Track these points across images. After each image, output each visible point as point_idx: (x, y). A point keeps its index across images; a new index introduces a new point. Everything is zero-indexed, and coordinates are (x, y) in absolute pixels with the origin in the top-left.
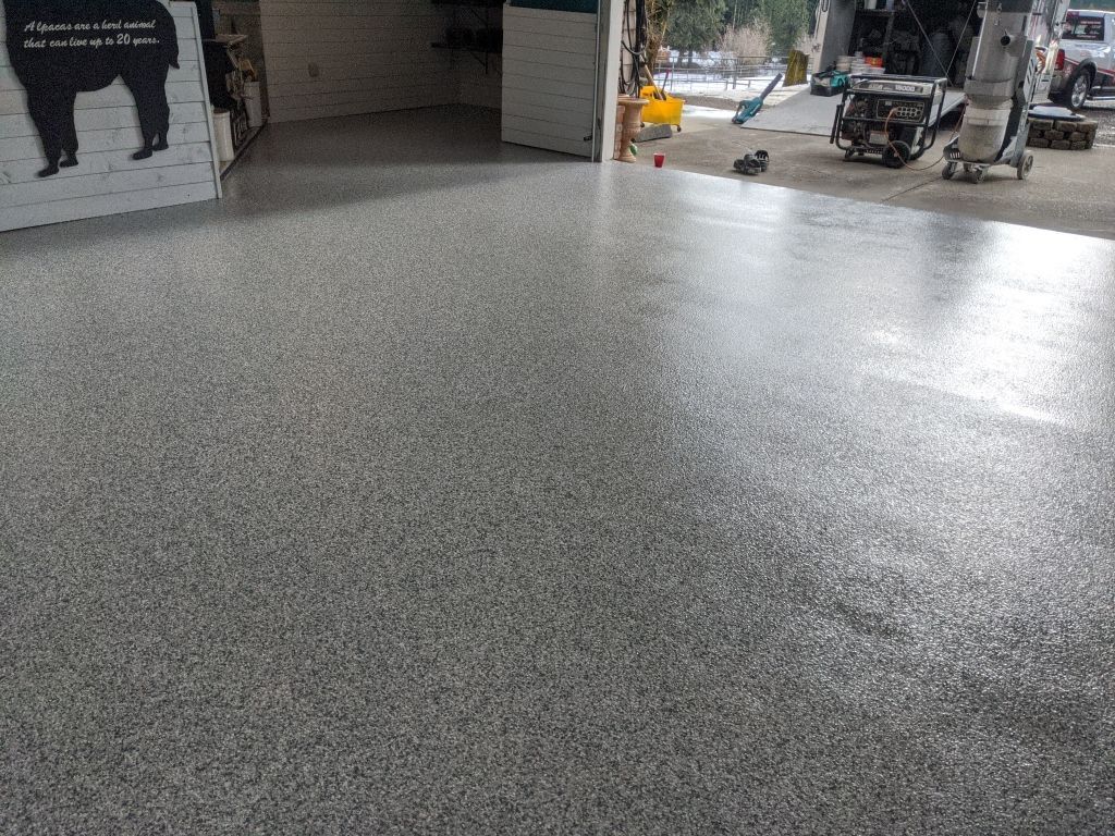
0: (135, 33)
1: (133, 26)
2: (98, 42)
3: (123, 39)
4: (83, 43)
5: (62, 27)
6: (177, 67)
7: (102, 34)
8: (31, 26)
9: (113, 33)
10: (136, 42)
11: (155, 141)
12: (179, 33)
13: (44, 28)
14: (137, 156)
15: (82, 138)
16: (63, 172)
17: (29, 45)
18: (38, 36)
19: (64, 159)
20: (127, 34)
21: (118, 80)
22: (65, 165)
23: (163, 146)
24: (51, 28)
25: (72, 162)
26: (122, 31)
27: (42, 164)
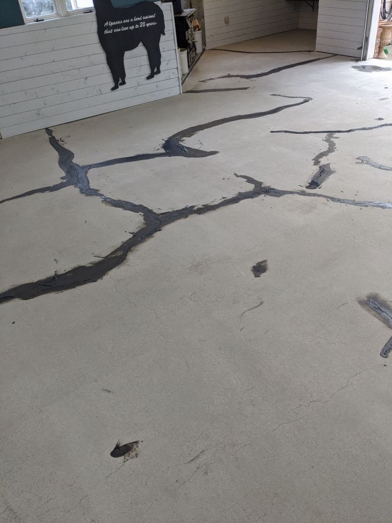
0: (147, 21)
1: (146, 18)
2: (132, 28)
3: (143, 24)
4: (127, 28)
5: (118, 22)
6: (164, 34)
7: (134, 23)
8: (106, 24)
9: (138, 23)
10: (148, 25)
11: (155, 70)
13: (112, 24)
14: (149, 78)
15: (127, 71)
16: (120, 87)
17: (106, 32)
18: (109, 28)
19: (120, 82)
20: (144, 22)
21: (141, 44)
22: (121, 84)
23: (159, 72)
24: (114, 23)
25: (124, 83)
26: (143, 21)
27: (112, 85)
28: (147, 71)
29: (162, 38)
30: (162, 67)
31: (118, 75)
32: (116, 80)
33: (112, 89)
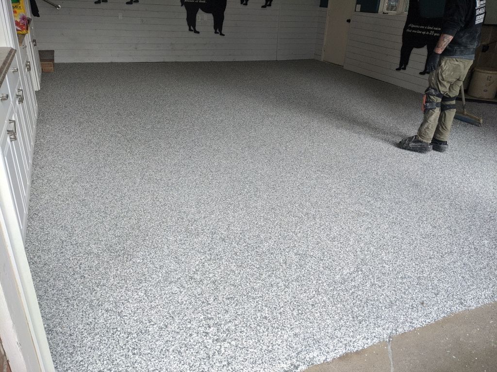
1: (436, 29)
2: (424, 33)
3: (432, 33)
4: (421, 32)
5: (417, 26)
7: (427, 30)
8: (410, 25)
9: (429, 31)
10: (435, 34)
11: (428, 70)
13: (413, 26)
14: (421, 73)
15: (410, 62)
16: (402, 71)
17: (408, 30)
18: (410, 28)
19: (403, 67)
21: (426, 46)
23: (429, 72)
24: (415, 26)
25: (404, 69)
26: (433, 30)
27: (398, 66)
28: (422, 68)
31: (404, 62)
32: (401, 65)
33: (397, 69)
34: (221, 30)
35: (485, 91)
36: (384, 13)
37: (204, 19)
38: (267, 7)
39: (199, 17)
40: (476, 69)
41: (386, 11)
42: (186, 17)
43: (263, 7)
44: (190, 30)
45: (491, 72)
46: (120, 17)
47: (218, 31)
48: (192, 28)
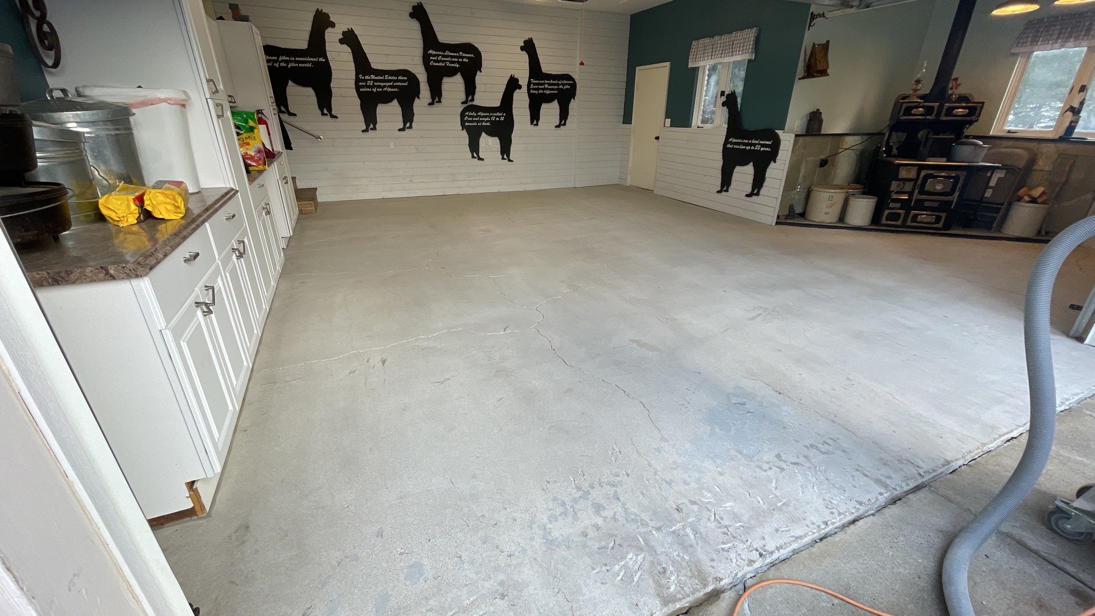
0: (763, 146)
1: (763, 142)
2: (748, 148)
3: (758, 148)
4: (744, 147)
5: (739, 141)
6: (775, 162)
7: (751, 145)
8: (731, 140)
9: (754, 145)
10: (762, 149)
11: (755, 192)
12: (781, 147)
13: (735, 140)
14: (747, 196)
15: (733, 183)
16: (724, 193)
17: (729, 146)
18: (731, 143)
19: (725, 189)
20: (761, 145)
21: (751, 164)
22: (725, 191)
23: (758, 194)
24: (736, 141)
25: (727, 191)
26: (759, 144)
27: (719, 189)
28: (749, 189)
29: (772, 165)
30: (762, 192)
31: (726, 182)
32: (722, 186)
33: (718, 192)
34: (508, 156)
35: (827, 213)
36: (698, 127)
37: (489, 144)
38: (562, 127)
39: (483, 141)
40: (813, 188)
41: (700, 125)
42: (468, 143)
43: (556, 127)
44: (473, 157)
45: (832, 191)
46: (392, 146)
47: (505, 157)
48: (475, 155)
